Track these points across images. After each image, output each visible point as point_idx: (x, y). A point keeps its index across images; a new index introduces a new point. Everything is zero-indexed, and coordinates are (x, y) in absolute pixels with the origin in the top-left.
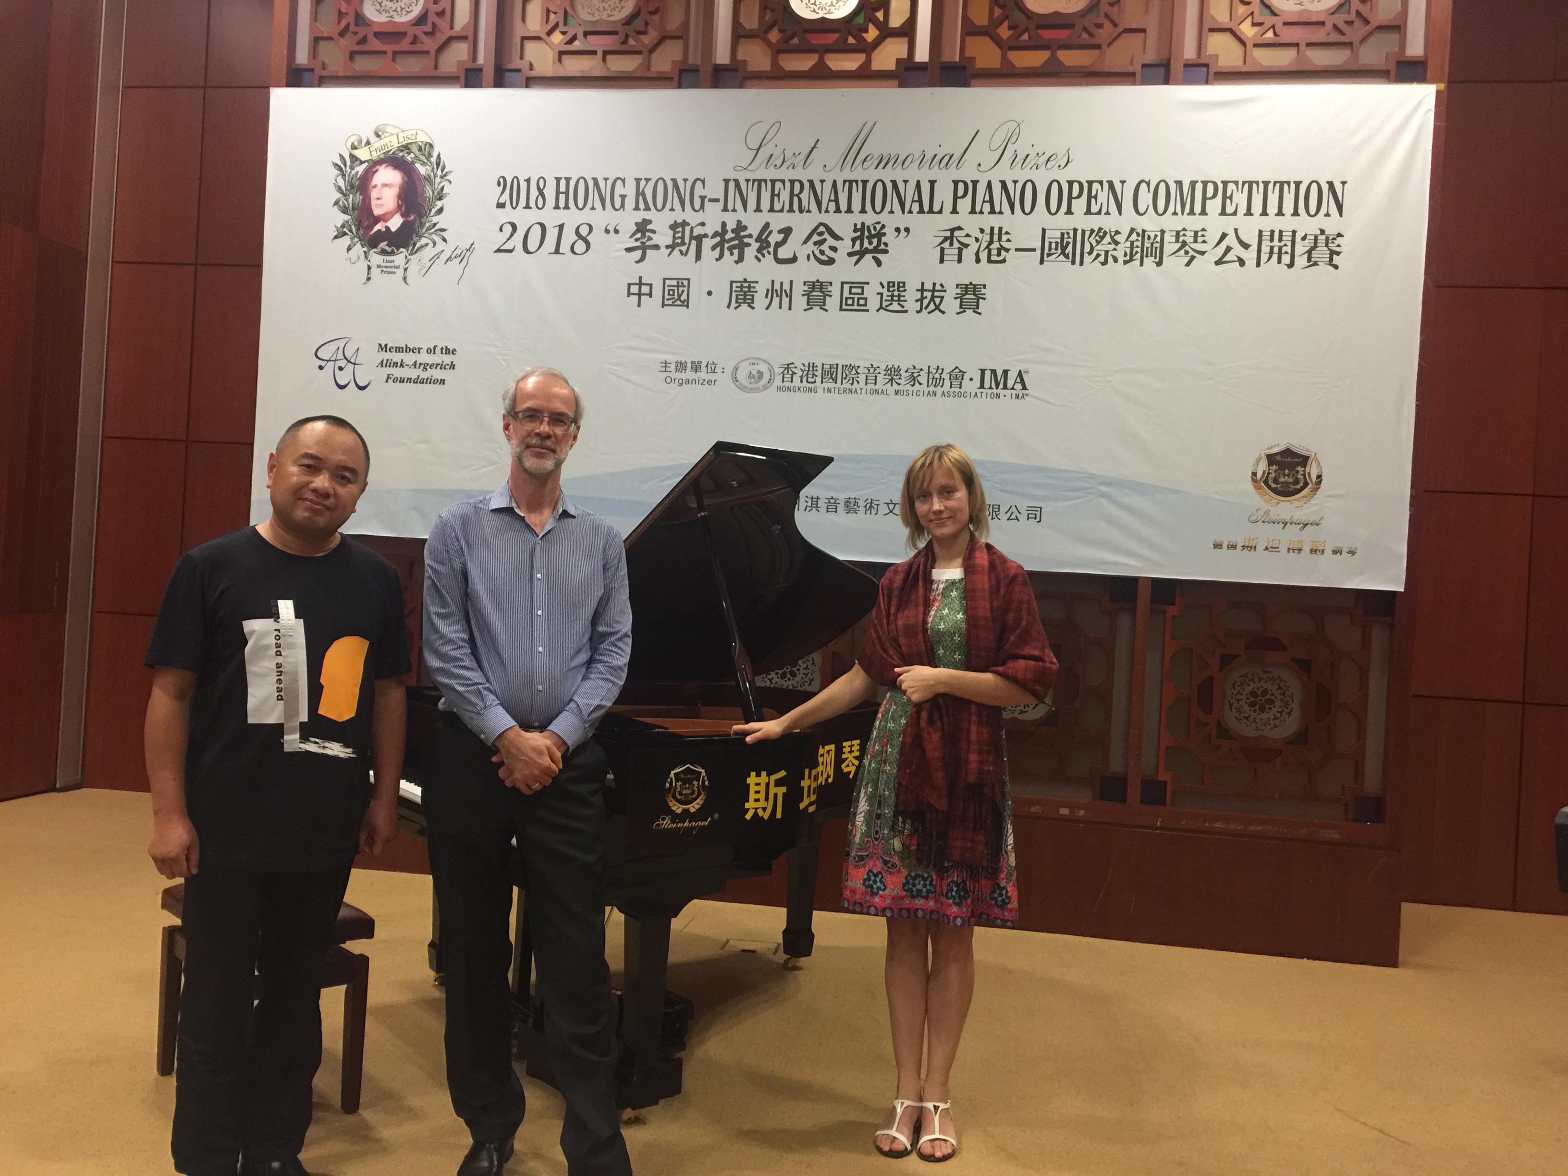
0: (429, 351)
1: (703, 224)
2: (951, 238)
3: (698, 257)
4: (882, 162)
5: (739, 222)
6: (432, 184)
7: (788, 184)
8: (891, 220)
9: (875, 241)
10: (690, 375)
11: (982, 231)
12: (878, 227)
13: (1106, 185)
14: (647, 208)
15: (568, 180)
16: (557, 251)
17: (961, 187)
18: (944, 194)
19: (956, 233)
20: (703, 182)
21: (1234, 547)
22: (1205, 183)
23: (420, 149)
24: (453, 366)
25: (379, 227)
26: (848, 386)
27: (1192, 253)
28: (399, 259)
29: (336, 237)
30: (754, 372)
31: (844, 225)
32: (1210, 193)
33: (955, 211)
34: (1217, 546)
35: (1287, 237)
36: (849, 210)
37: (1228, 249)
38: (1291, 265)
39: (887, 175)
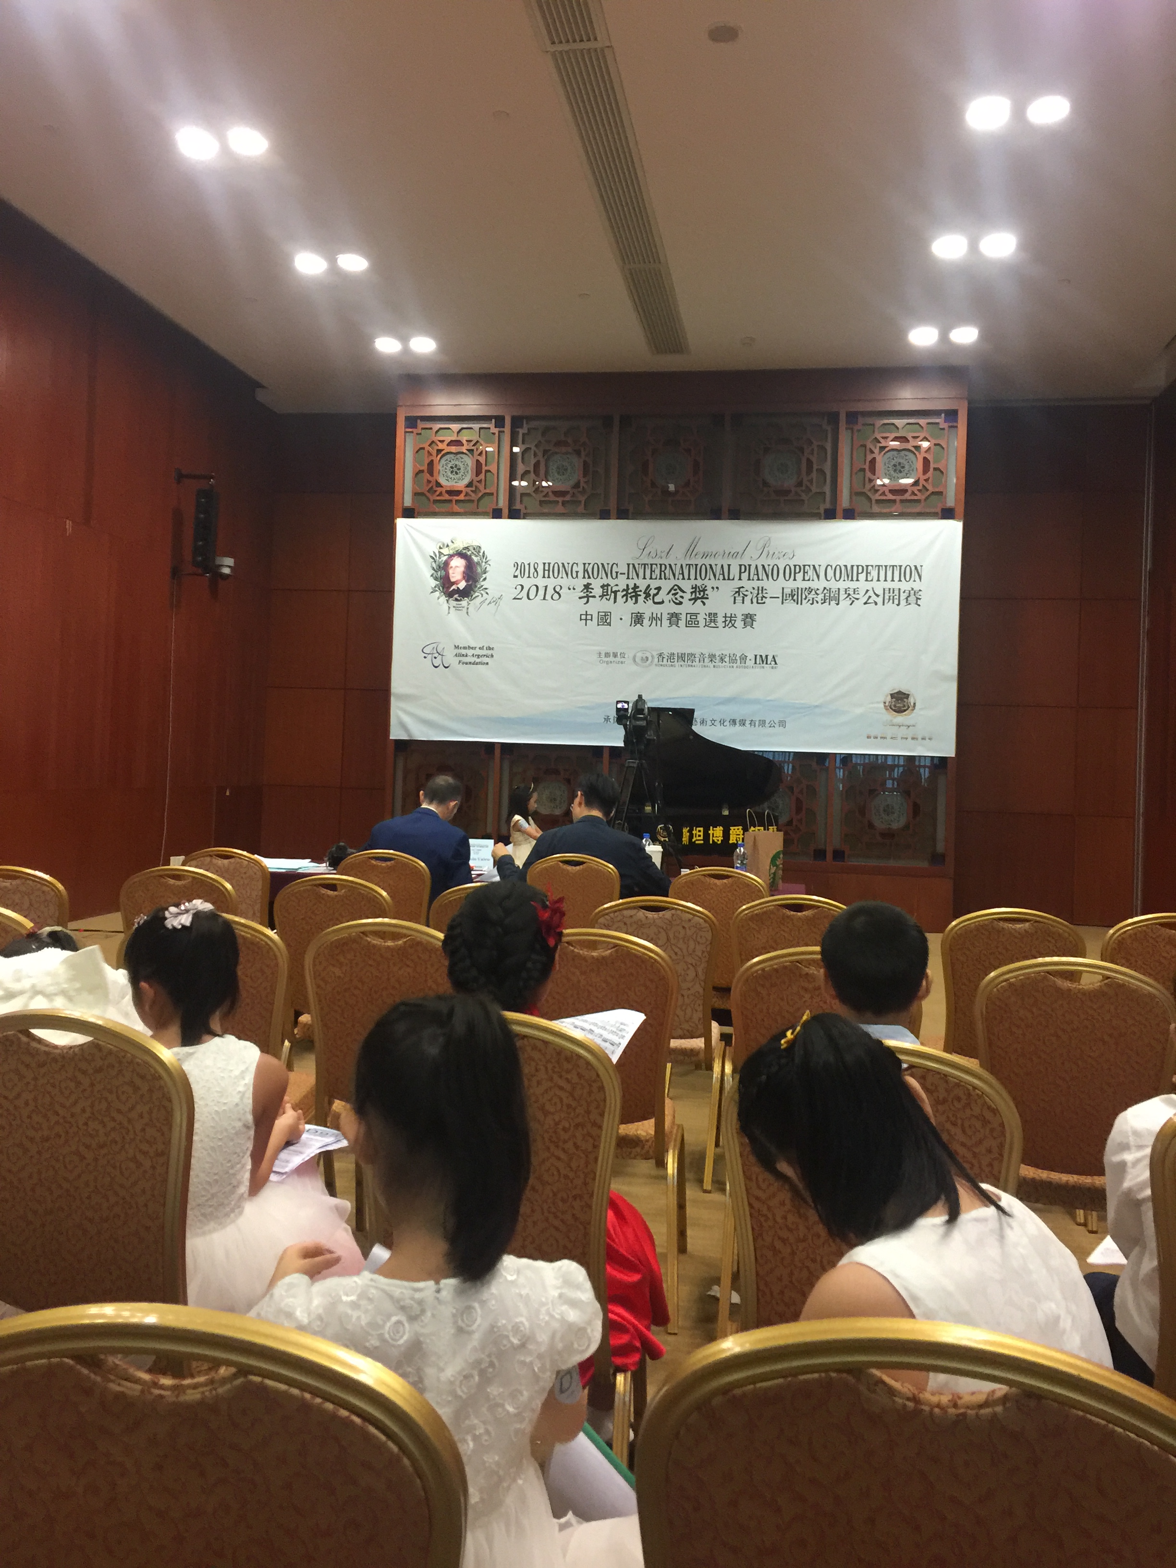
0: (480, 648)
1: (617, 585)
2: (738, 592)
3: (615, 602)
4: (705, 556)
5: (635, 584)
6: (481, 566)
7: (659, 566)
8: (709, 583)
9: (702, 593)
10: (612, 659)
11: (754, 588)
12: (703, 586)
13: (812, 567)
14: (589, 577)
15: (549, 564)
16: (544, 599)
17: (743, 568)
18: (735, 571)
19: (741, 589)
20: (617, 565)
21: (876, 738)
22: (858, 566)
23: (474, 549)
24: (492, 656)
25: (454, 587)
26: (691, 664)
27: (853, 599)
28: (464, 603)
29: (432, 592)
30: (644, 657)
31: (687, 586)
32: (860, 571)
33: (740, 579)
34: (869, 737)
35: (896, 592)
36: (689, 579)
37: (870, 597)
38: (898, 605)
39: (707, 562)
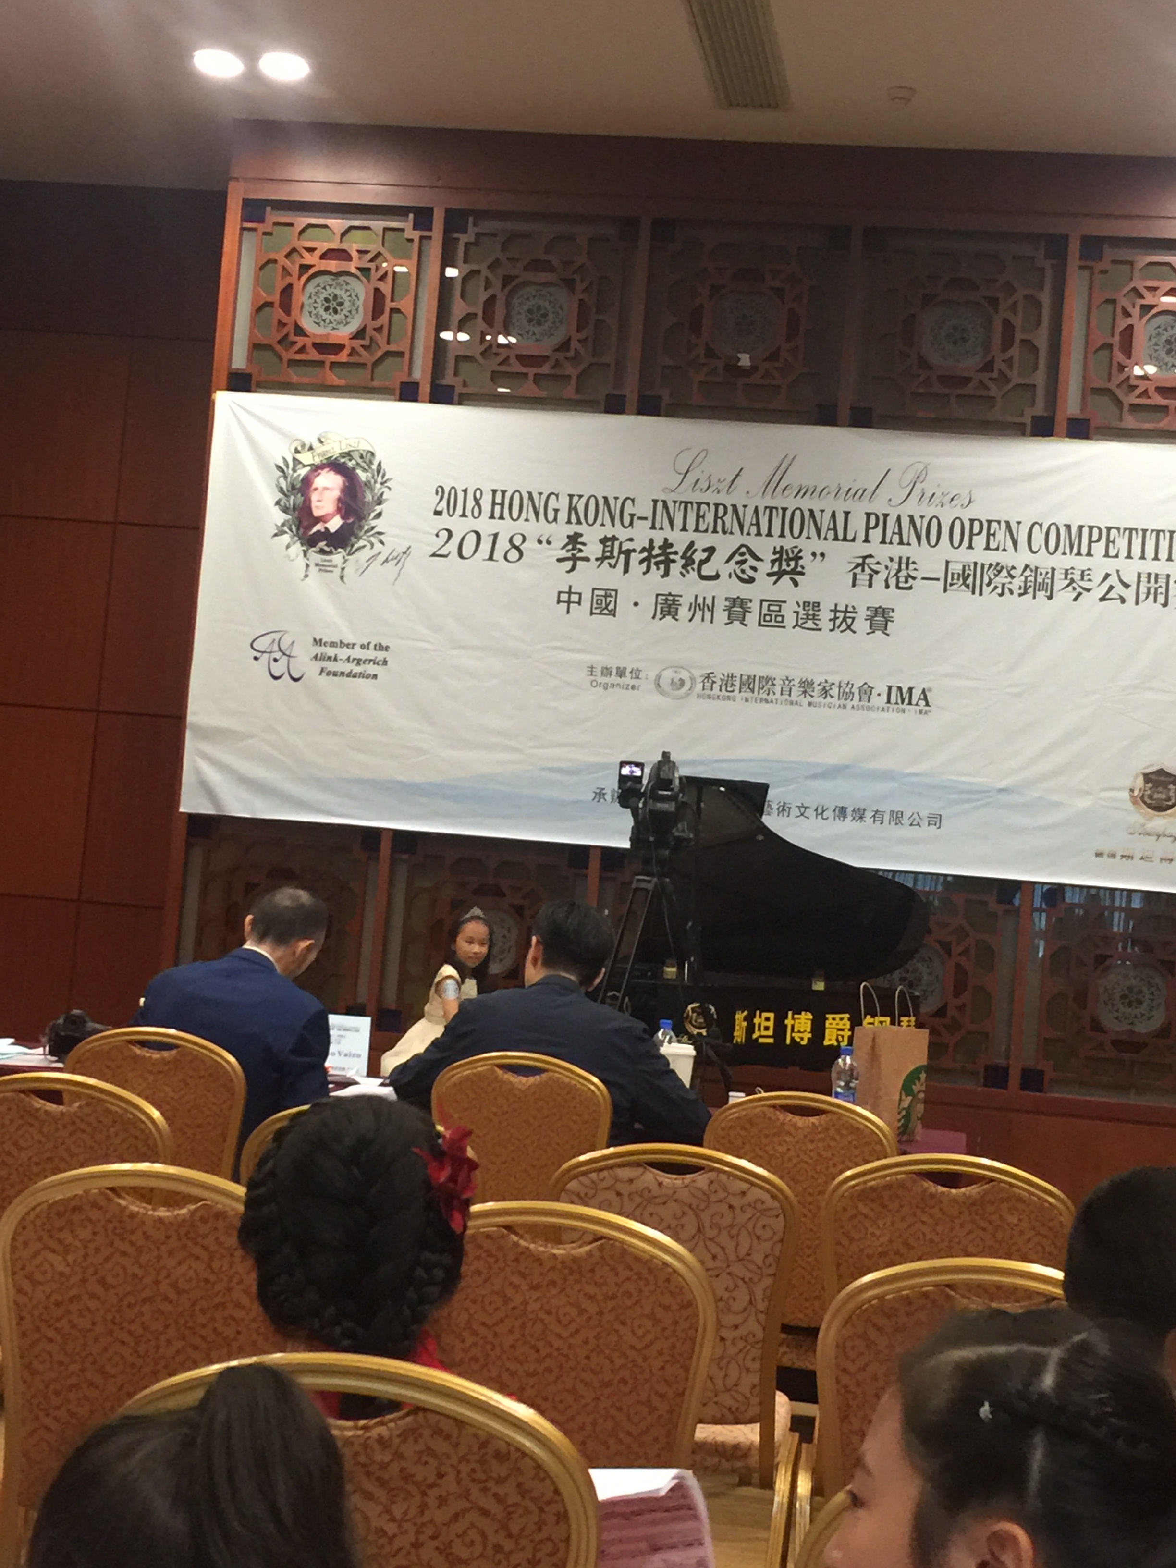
0: (362, 647)
1: (631, 540)
2: (862, 565)
3: (626, 571)
4: (802, 492)
5: (666, 540)
6: (372, 490)
7: (713, 508)
8: (808, 545)
9: (792, 563)
10: (615, 679)
11: (891, 560)
12: (796, 551)
13: (1003, 525)
14: (579, 522)
15: (504, 492)
16: (491, 558)
17: (873, 519)
18: (857, 524)
19: (868, 560)
20: (633, 500)
21: (1113, 856)
22: (1091, 528)
23: (362, 457)
24: (385, 662)
25: (319, 527)
26: (765, 696)
27: (1079, 590)
28: (337, 558)
29: (276, 535)
30: (676, 680)
31: (765, 547)
32: (1095, 537)
33: (866, 540)
34: (1099, 855)
35: (1162, 582)
36: (769, 534)
37: (1111, 588)
38: (1165, 605)
39: (806, 504)
